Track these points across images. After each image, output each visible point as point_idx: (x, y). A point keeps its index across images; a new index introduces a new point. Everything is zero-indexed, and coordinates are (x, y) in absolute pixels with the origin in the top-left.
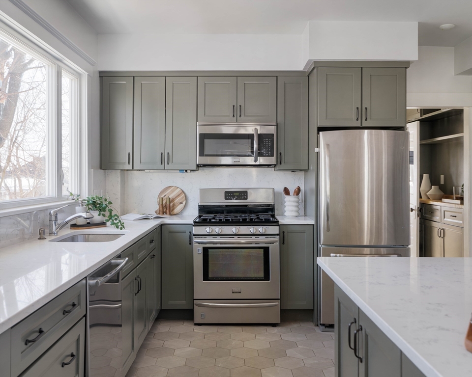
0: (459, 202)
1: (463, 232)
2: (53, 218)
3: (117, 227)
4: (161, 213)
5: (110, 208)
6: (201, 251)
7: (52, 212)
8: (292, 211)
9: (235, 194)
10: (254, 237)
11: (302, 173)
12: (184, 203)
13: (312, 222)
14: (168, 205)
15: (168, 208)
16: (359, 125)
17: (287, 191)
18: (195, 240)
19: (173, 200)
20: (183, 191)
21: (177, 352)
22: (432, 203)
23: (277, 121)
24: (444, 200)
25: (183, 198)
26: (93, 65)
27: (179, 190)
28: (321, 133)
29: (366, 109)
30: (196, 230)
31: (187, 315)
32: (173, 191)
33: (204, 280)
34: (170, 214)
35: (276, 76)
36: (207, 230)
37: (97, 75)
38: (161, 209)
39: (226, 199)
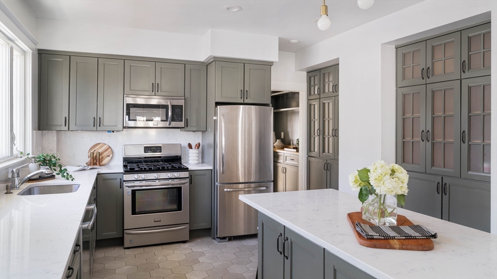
0: (295, 150)
1: (298, 170)
2: (16, 175)
3: (68, 179)
4: (92, 164)
5: (59, 164)
6: (130, 193)
7: (14, 170)
8: (195, 160)
9: (152, 149)
10: (170, 181)
11: (200, 133)
12: (111, 156)
13: (211, 168)
14: (98, 158)
15: (98, 161)
16: (242, 102)
17: (190, 146)
18: (125, 184)
19: (102, 153)
20: (110, 147)
21: (117, 271)
22: (278, 151)
23: (185, 96)
24: (285, 149)
25: (110, 152)
26: (35, 45)
27: (106, 146)
28: (218, 107)
29: (247, 91)
30: (127, 177)
31: (118, 242)
32: (101, 147)
33: (132, 215)
34: (100, 165)
35: (185, 63)
36: (135, 176)
37: (37, 52)
38: (92, 161)
39: (145, 152)
